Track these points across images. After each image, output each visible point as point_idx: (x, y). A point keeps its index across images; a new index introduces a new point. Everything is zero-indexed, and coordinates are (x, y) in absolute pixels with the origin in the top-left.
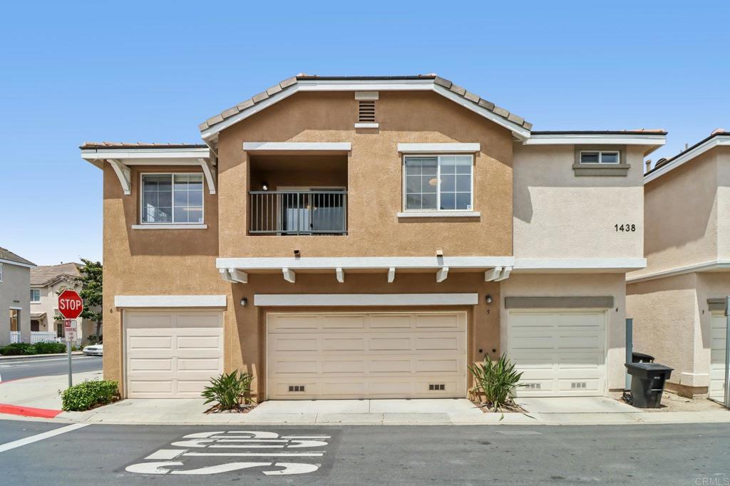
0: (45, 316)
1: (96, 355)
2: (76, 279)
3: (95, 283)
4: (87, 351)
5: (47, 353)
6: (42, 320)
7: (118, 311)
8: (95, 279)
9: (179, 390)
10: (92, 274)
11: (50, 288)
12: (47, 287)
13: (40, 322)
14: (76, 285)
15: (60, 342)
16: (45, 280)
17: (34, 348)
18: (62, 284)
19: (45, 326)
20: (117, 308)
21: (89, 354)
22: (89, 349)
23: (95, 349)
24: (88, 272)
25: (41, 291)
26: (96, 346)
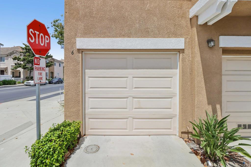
0: (7, 68)
1: (30, 85)
2: (21, 52)
3: (29, 54)
4: (26, 83)
5: (7, 85)
6: (5, 70)
7: (79, 53)
8: (29, 52)
9: (134, 128)
10: (28, 50)
11: (9, 56)
12: (8, 56)
13: (5, 71)
14: (21, 55)
15: (14, 80)
16: (7, 53)
17: (1, 82)
18: (15, 55)
19: (7, 72)
20: (79, 50)
21: (27, 85)
22: (27, 83)
23: (30, 83)
24: (26, 49)
25: (5, 58)
26: (30, 82)
